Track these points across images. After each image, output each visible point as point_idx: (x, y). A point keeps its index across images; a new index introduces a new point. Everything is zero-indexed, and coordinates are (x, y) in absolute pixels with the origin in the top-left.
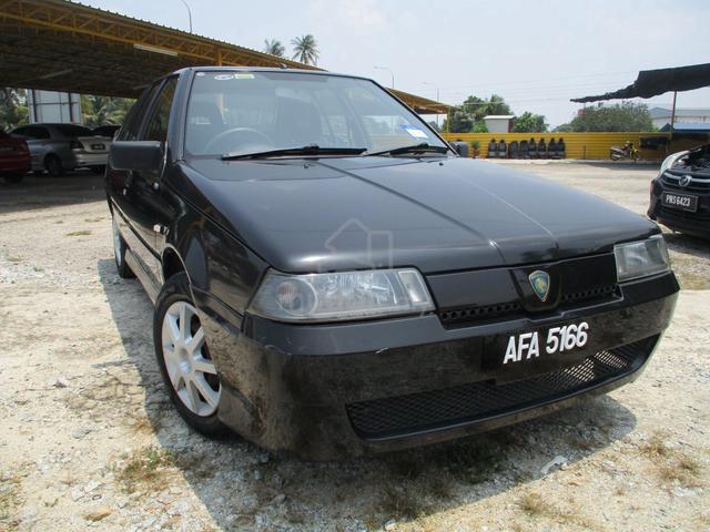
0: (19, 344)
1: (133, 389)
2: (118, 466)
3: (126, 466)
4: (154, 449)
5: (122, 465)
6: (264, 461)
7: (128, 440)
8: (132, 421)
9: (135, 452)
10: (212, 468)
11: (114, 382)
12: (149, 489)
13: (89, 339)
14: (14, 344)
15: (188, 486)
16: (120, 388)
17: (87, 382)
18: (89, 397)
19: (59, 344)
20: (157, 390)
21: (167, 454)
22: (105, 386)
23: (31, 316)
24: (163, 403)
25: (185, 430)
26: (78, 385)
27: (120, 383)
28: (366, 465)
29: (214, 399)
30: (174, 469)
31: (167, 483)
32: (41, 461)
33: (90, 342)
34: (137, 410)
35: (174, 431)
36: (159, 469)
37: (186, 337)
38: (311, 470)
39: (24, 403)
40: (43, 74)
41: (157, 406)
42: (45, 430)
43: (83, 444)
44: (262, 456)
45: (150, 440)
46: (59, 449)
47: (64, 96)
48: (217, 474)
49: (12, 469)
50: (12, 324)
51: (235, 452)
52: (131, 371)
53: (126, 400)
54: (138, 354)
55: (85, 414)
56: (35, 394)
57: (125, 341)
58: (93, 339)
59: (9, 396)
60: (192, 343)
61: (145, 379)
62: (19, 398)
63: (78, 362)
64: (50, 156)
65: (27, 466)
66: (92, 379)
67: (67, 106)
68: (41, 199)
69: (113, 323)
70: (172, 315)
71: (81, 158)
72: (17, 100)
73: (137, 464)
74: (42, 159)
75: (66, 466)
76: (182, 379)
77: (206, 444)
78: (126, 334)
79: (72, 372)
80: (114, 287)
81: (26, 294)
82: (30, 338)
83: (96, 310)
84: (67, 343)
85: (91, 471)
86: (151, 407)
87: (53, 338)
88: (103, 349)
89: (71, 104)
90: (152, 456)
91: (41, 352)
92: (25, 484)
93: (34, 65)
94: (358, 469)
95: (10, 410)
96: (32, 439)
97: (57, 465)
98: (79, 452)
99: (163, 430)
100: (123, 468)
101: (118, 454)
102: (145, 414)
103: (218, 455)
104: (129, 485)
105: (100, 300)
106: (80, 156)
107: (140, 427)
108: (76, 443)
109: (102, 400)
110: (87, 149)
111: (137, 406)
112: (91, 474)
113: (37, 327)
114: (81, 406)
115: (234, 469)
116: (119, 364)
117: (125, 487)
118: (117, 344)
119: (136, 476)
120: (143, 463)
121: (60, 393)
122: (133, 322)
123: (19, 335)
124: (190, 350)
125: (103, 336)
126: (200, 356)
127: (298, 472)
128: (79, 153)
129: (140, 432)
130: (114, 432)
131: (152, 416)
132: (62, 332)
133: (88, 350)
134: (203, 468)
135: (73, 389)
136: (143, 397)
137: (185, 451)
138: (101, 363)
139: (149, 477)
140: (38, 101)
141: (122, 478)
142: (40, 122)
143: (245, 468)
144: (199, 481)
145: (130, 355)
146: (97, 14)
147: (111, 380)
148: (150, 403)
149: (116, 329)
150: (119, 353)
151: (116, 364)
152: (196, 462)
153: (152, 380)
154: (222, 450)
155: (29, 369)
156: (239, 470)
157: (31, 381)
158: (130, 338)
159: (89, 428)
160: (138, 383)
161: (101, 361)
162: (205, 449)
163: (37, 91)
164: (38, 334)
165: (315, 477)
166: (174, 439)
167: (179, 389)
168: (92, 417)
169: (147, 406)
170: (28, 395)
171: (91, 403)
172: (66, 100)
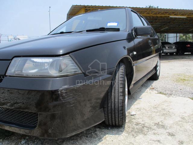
47: (175, 34)
89: (177, 37)
106: (165, 50)
110: (167, 48)
128: (164, 49)
140: (169, 37)
163: (169, 34)
172: (175, 36)
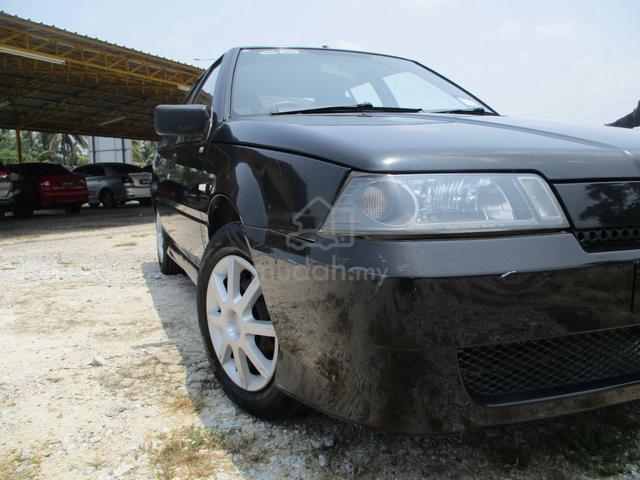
0: (59, 328)
1: (172, 368)
2: (154, 447)
3: (164, 446)
4: (196, 429)
5: (159, 446)
6: (329, 444)
7: (166, 419)
8: (171, 400)
9: (174, 432)
10: (265, 452)
11: (153, 361)
12: (191, 474)
13: (130, 324)
14: (54, 328)
15: (238, 472)
16: (159, 367)
17: (124, 362)
18: (125, 376)
19: (99, 328)
20: (199, 369)
21: (211, 435)
22: (144, 364)
23: (75, 305)
24: (206, 381)
25: (232, 409)
26: (115, 364)
27: (159, 363)
28: (455, 452)
29: (266, 368)
30: (220, 453)
31: (211, 468)
32: (66, 440)
33: (130, 327)
34: (176, 388)
35: (218, 410)
36: (202, 451)
37: (234, 297)
38: (388, 456)
39: (56, 381)
40: (101, 122)
41: (199, 385)
42: (76, 408)
43: (116, 423)
44: (325, 439)
45: (192, 420)
46: (89, 427)
47: (118, 142)
48: (273, 459)
49: (33, 448)
50: (54, 311)
51: (291, 434)
52: (172, 351)
53: (166, 379)
54: (179, 336)
55: (121, 393)
56: (70, 372)
57: (165, 325)
58: (133, 323)
59: (43, 373)
60: (242, 302)
61: (186, 358)
62: (53, 375)
63: (116, 344)
64: (104, 191)
65: (50, 445)
66: (130, 359)
67: (121, 152)
68: (95, 224)
69: (154, 310)
70: (219, 275)
71: (131, 191)
72: (80, 152)
73: (176, 445)
74: (98, 192)
75: (95, 445)
76: (229, 347)
77: (256, 424)
78: (167, 320)
79: (109, 352)
80: (156, 282)
81: (72, 287)
82: (71, 322)
83: (138, 299)
84: (107, 328)
85: (123, 452)
86: (193, 385)
87: (93, 323)
88: (142, 332)
89: (124, 150)
90: (195, 436)
91: (81, 335)
92: (46, 465)
93: (94, 115)
94: (447, 457)
95: (41, 387)
96: (60, 416)
97: (85, 444)
98: (110, 431)
99: (206, 410)
100: (160, 449)
101: (154, 435)
102: (186, 393)
103: (271, 437)
104: (166, 469)
105: (143, 291)
107: (181, 406)
108: (108, 422)
109: (139, 378)
110: (137, 183)
111: (177, 384)
112: (123, 456)
113: (79, 314)
114: (116, 384)
115: (292, 453)
116: (160, 345)
117: (162, 472)
118: (157, 328)
119: (175, 458)
120: (183, 445)
121: (95, 372)
122: (173, 310)
123: (60, 321)
124: (239, 311)
125: (143, 322)
126: (251, 317)
127: (373, 458)
128: (129, 187)
129: (179, 412)
130: (152, 411)
131: (194, 395)
132: (103, 317)
133: (128, 333)
134: (255, 451)
135: (110, 368)
136: (183, 375)
137: (232, 432)
138: (141, 344)
139: (191, 460)
140: (96, 149)
141: (158, 461)
142: (97, 161)
143: (306, 452)
144: (252, 467)
145: (169, 337)
146: (147, 59)
147: (150, 360)
148: (192, 382)
149: (157, 315)
150: (160, 335)
151: (156, 345)
152: (246, 444)
153: (193, 359)
154: (276, 431)
155: (67, 350)
156: (298, 454)
157: (66, 361)
158: (171, 323)
159: (123, 405)
160: (178, 362)
161: (141, 342)
162: (255, 430)
163: (96, 138)
164: (79, 319)
165: (394, 465)
166: (218, 419)
167: (225, 361)
168: (129, 395)
169: (188, 385)
170: (62, 374)
171: (127, 381)
172: (120, 146)
